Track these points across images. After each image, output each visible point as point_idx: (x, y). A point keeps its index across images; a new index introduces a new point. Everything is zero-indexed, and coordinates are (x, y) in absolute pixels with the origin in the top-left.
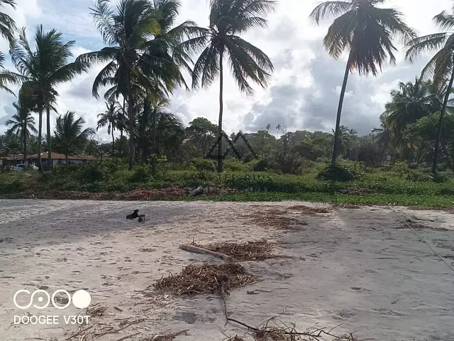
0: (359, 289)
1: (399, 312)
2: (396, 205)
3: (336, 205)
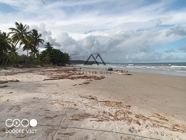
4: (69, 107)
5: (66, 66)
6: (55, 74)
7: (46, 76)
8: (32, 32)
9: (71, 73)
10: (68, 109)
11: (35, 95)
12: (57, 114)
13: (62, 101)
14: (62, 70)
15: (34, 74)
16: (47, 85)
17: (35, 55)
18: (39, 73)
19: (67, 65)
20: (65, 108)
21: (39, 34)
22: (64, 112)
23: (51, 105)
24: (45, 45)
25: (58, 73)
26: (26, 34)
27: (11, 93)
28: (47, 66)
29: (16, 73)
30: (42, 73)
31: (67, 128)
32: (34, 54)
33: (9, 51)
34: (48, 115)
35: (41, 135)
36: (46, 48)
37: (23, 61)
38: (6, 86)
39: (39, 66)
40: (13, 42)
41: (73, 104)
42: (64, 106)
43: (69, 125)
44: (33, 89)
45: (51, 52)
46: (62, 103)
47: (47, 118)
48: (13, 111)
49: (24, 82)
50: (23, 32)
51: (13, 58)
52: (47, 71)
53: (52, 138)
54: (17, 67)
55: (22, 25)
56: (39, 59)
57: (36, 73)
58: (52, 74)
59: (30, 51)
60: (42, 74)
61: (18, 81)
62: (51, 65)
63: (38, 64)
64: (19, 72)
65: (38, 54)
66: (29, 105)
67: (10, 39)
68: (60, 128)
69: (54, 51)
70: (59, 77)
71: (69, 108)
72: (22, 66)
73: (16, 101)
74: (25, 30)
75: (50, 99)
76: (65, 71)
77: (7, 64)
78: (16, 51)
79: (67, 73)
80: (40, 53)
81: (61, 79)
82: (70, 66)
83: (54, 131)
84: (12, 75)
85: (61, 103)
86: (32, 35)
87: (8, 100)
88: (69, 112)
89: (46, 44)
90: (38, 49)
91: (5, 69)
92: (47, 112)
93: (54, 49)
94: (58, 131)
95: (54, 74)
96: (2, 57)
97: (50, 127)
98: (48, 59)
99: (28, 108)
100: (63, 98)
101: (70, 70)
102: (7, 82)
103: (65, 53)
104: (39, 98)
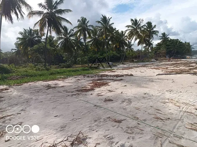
0: (57, 116)
1: (79, 118)
2: (38, 81)
3: (10, 86)
4: (188, 110)
5: (186, 59)
6: (171, 68)
7: (160, 71)
8: (146, 25)
9: (193, 66)
10: (186, 113)
11: (146, 90)
12: (169, 116)
13: (177, 102)
14: (181, 63)
15: (148, 68)
16: (161, 81)
17: (150, 48)
18: (153, 67)
19: (188, 57)
20: (181, 111)
21: (153, 26)
22: (180, 116)
23: (162, 104)
24: (160, 36)
25: (175, 67)
26: (140, 28)
27: (126, 86)
28: (162, 60)
29: (131, 68)
30: (156, 67)
31: (182, 139)
32: (148, 48)
33: (126, 48)
34: (158, 115)
35: (149, 137)
36: (161, 40)
37: (138, 56)
38: (121, 80)
39: (153, 60)
40: (129, 39)
41: (194, 108)
42: (180, 108)
43: (185, 135)
44: (145, 84)
45: (168, 44)
46: (178, 104)
47: (157, 118)
48: (124, 103)
49: (137, 77)
50: (137, 27)
51: (129, 54)
52: (162, 65)
53: (161, 145)
54: (133, 61)
55: (136, 20)
56: (153, 53)
57: (150, 67)
58: (167, 68)
59: (145, 45)
60: (156, 69)
61: (132, 75)
62: (167, 58)
63: (152, 58)
64: (134, 67)
65: (152, 47)
66: (139, 100)
67: (126, 36)
68: (172, 135)
69: (171, 42)
70: (176, 72)
71: (188, 112)
72: (137, 61)
73: (128, 95)
74: (140, 24)
75: (162, 97)
76: (185, 64)
77: (124, 60)
78: (132, 47)
79: (187, 67)
80: (154, 46)
81: (178, 74)
82: (192, 58)
83: (165, 138)
84: (128, 69)
85: (176, 103)
86: (146, 28)
87: (122, 92)
88: (187, 118)
89: (162, 36)
90: (152, 42)
91: (123, 64)
92: (157, 111)
93: (170, 39)
94: (169, 139)
95: (169, 69)
96: (121, 54)
97: (160, 131)
98: (163, 52)
99: (138, 104)
100: (179, 98)
101: (192, 63)
102: (122, 76)
103: (186, 42)
104: (151, 94)
